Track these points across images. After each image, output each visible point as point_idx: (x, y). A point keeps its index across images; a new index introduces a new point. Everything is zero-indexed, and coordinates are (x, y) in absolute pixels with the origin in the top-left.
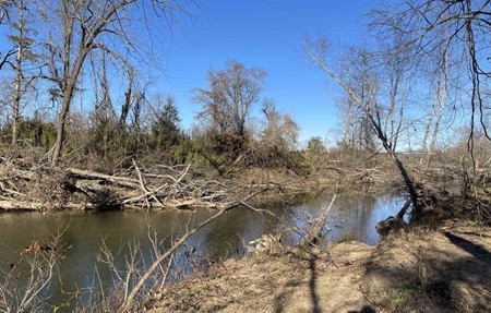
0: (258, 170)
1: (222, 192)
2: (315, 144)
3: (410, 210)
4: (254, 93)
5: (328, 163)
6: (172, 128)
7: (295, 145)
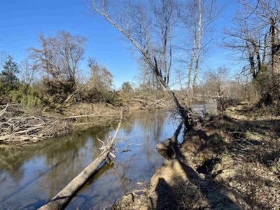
0: (85, 105)
1: (39, 126)
2: (127, 86)
3: (182, 130)
4: (80, 53)
5: (135, 98)
6: (13, 78)
7: (112, 87)
